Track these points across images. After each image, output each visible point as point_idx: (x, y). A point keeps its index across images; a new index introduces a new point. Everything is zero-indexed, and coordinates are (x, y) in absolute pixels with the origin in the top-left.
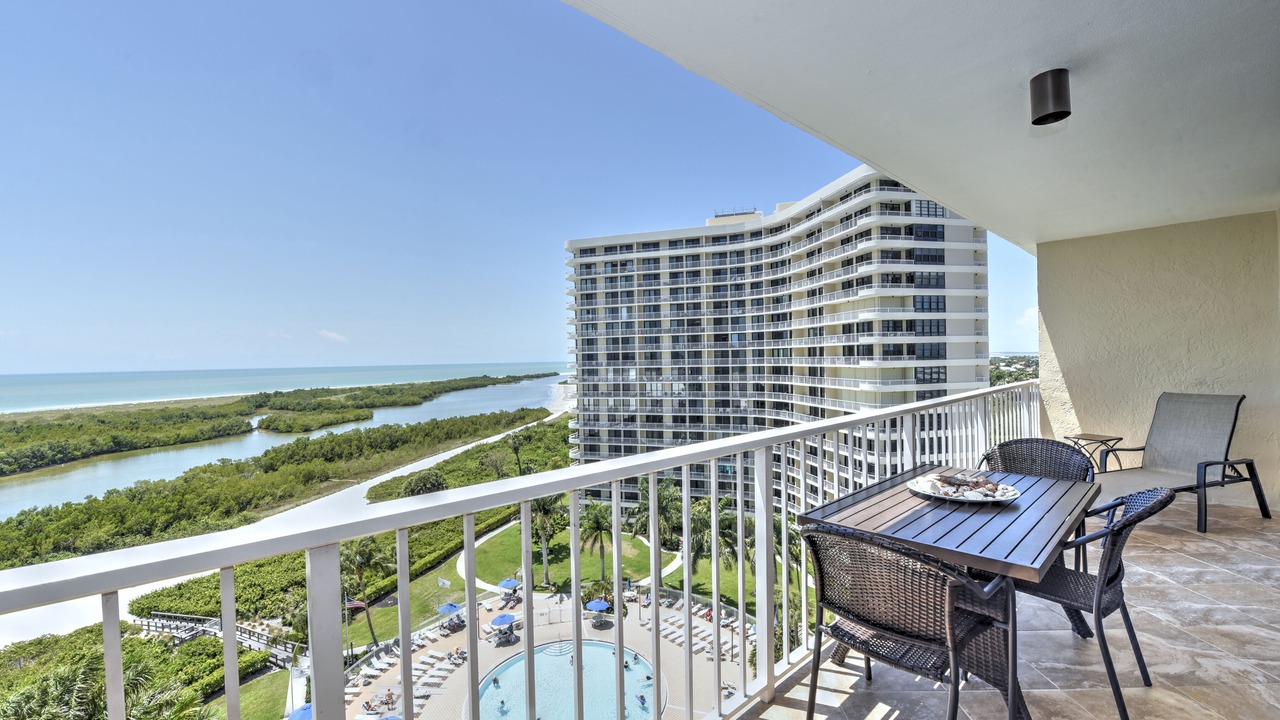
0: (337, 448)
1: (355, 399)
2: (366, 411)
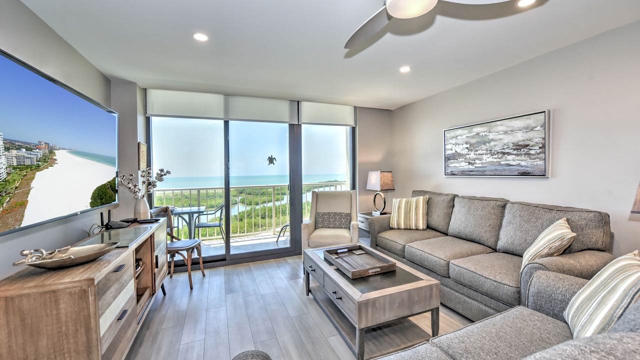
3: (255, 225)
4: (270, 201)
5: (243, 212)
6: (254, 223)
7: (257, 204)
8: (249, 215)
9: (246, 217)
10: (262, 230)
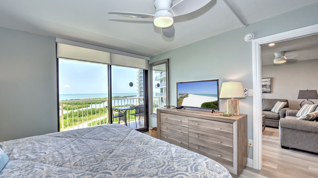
0: (81, 114)
1: (85, 102)
2: (88, 105)
3: (74, 121)
4: (81, 108)
5: (66, 114)
6: (74, 120)
7: (74, 109)
8: (70, 116)
9: (68, 116)
10: (79, 123)
